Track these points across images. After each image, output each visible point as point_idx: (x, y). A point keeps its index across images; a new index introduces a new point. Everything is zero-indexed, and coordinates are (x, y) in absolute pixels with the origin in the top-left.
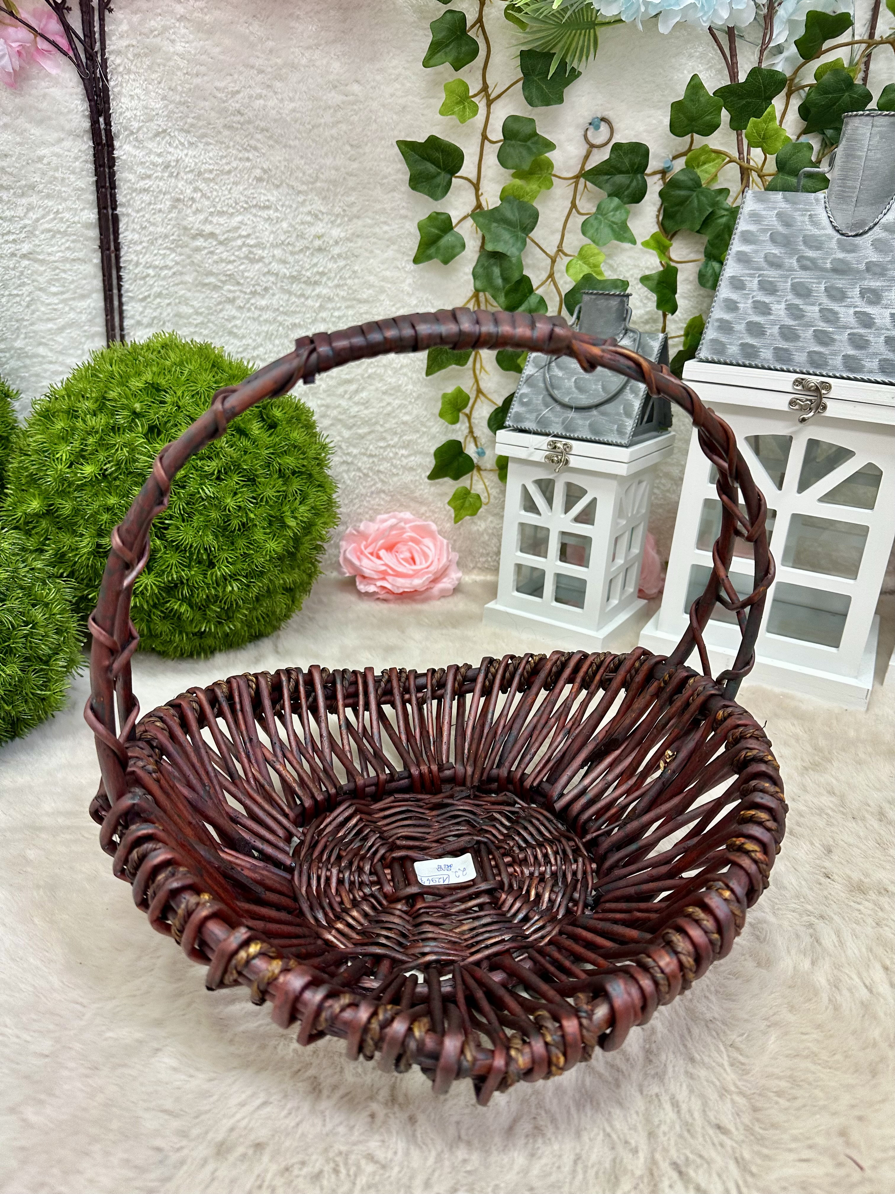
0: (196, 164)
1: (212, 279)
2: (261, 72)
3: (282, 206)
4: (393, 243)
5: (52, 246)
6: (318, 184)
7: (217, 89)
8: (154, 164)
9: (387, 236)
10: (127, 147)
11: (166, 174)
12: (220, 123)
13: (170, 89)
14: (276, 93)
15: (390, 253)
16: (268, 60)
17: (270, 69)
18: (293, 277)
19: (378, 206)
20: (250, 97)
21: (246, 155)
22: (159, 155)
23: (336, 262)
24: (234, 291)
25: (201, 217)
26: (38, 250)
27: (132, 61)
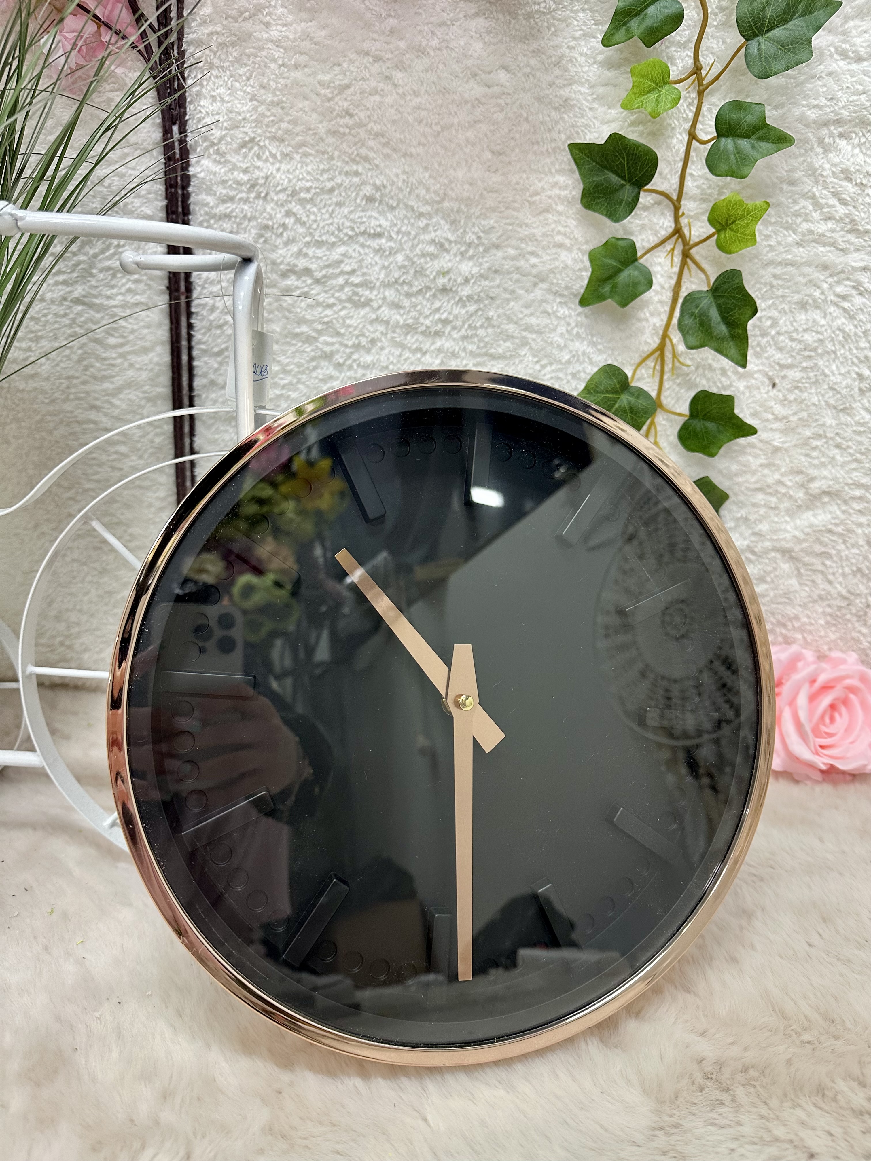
0: (290, 181)
1: (304, 328)
2: (377, 59)
3: (398, 232)
4: (543, 281)
5: (113, 287)
6: (446, 204)
7: (321, 83)
8: (239, 183)
9: (534, 271)
10: (206, 162)
11: (253, 195)
12: (322, 129)
13: (262, 87)
14: (396, 86)
15: (538, 293)
16: (387, 43)
17: (390, 56)
18: (408, 325)
19: (525, 231)
20: (363, 92)
21: (355, 168)
22: (245, 171)
23: (464, 306)
24: (332, 344)
25: (295, 249)
26: (94, 292)
27: (215, 54)
